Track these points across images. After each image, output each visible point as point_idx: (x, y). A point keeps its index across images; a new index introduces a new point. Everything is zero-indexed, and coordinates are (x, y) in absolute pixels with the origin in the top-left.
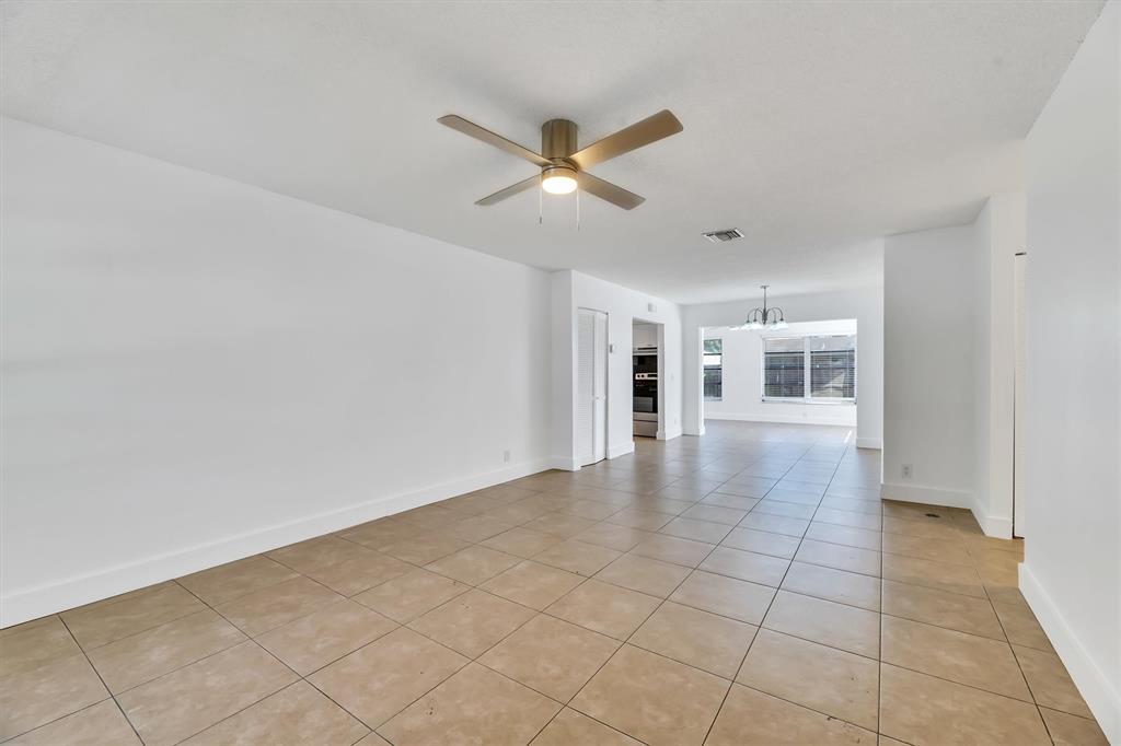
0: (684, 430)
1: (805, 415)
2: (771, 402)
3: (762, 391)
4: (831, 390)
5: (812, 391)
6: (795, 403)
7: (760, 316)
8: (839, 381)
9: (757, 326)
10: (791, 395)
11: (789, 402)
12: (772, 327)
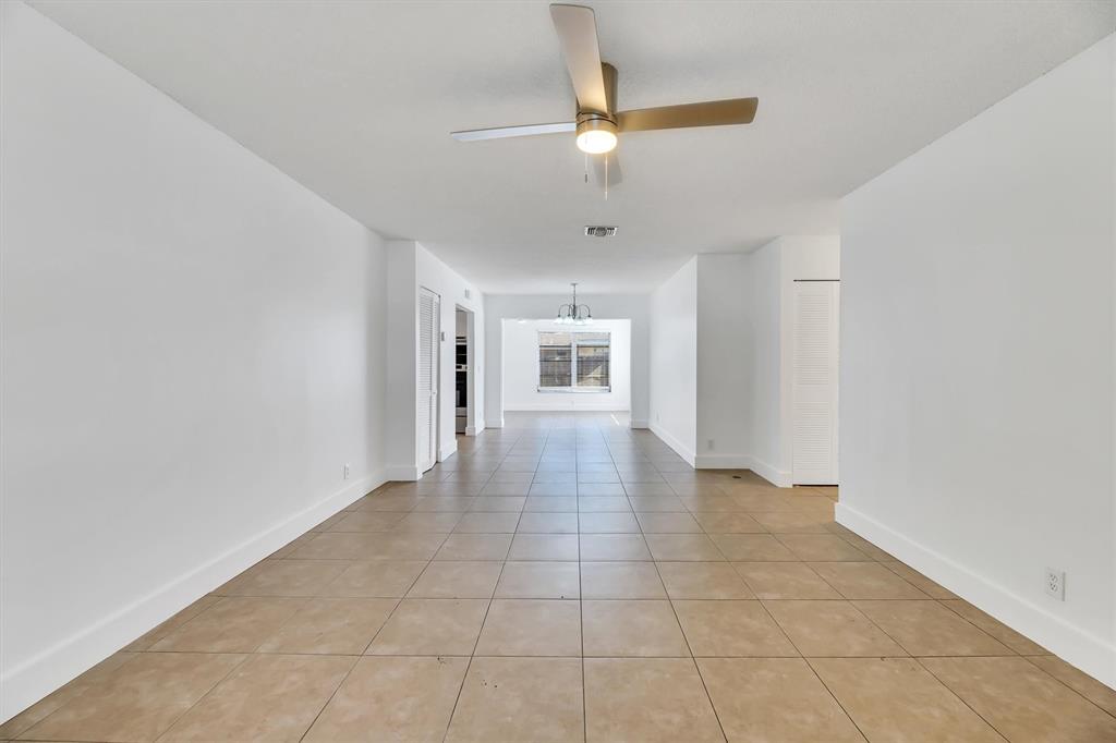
0: (486, 423)
1: (573, 402)
2: (546, 392)
3: (538, 383)
4: (592, 380)
5: (578, 381)
6: (565, 392)
7: (566, 310)
8: (597, 373)
9: (570, 320)
10: (562, 385)
11: (560, 392)
12: (579, 322)
